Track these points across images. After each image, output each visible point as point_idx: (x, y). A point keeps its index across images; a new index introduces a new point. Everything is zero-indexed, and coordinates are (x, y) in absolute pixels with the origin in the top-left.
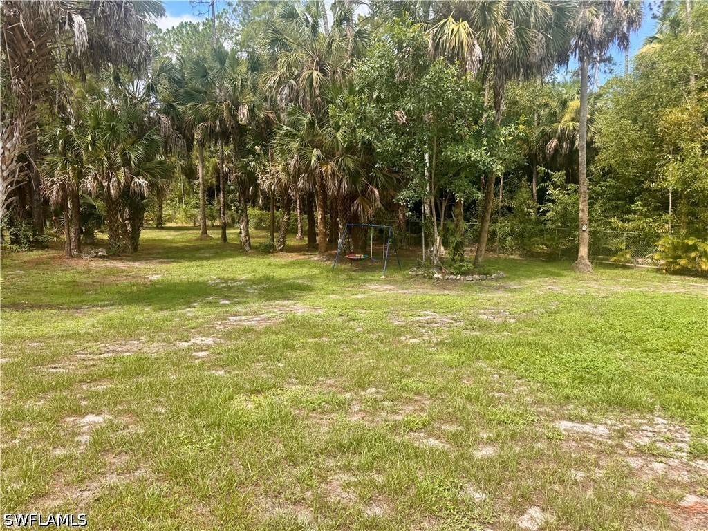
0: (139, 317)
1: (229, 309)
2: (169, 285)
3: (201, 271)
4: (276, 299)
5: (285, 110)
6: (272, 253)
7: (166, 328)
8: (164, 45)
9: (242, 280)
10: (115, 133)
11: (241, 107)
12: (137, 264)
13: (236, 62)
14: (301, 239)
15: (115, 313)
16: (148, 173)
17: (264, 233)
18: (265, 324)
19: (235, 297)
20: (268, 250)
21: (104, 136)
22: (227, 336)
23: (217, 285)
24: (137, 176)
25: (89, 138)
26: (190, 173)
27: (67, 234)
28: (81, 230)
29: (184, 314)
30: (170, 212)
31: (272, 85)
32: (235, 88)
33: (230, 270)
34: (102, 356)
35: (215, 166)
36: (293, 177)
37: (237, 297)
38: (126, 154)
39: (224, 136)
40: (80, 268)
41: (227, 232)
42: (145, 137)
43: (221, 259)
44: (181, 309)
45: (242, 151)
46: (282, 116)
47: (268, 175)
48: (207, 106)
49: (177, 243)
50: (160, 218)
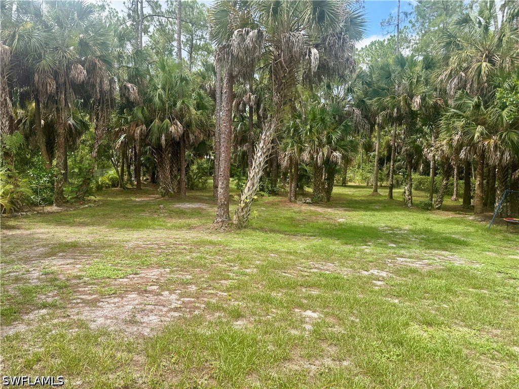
0: (333, 247)
1: (396, 251)
2: (351, 227)
3: (373, 219)
4: (435, 249)
5: (453, 97)
6: (430, 210)
7: (352, 258)
8: (358, 59)
9: (406, 230)
10: (324, 122)
11: (415, 97)
12: (329, 210)
13: (414, 64)
14: (456, 200)
15: (317, 242)
16: (342, 148)
17: (423, 194)
18: (427, 268)
19: (400, 243)
20: (427, 207)
21: (317, 125)
22: (397, 272)
23: (385, 231)
24: (335, 151)
25: (308, 127)
26: (369, 148)
27: (289, 187)
28: (298, 185)
29: (363, 250)
30: (351, 175)
31: (444, 78)
32: (411, 83)
33: (395, 221)
34: (312, 270)
35: (388, 142)
36: (455, 149)
37: (402, 243)
38: (330, 136)
39: (399, 120)
40: (296, 210)
41: (393, 191)
42: (343, 124)
43: (388, 211)
44: (360, 246)
45: (412, 130)
46: (449, 102)
47: (432, 148)
48: (388, 99)
49: (355, 197)
50: (344, 179)
